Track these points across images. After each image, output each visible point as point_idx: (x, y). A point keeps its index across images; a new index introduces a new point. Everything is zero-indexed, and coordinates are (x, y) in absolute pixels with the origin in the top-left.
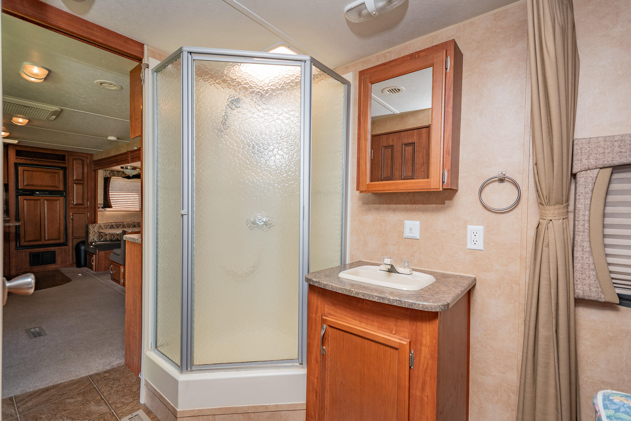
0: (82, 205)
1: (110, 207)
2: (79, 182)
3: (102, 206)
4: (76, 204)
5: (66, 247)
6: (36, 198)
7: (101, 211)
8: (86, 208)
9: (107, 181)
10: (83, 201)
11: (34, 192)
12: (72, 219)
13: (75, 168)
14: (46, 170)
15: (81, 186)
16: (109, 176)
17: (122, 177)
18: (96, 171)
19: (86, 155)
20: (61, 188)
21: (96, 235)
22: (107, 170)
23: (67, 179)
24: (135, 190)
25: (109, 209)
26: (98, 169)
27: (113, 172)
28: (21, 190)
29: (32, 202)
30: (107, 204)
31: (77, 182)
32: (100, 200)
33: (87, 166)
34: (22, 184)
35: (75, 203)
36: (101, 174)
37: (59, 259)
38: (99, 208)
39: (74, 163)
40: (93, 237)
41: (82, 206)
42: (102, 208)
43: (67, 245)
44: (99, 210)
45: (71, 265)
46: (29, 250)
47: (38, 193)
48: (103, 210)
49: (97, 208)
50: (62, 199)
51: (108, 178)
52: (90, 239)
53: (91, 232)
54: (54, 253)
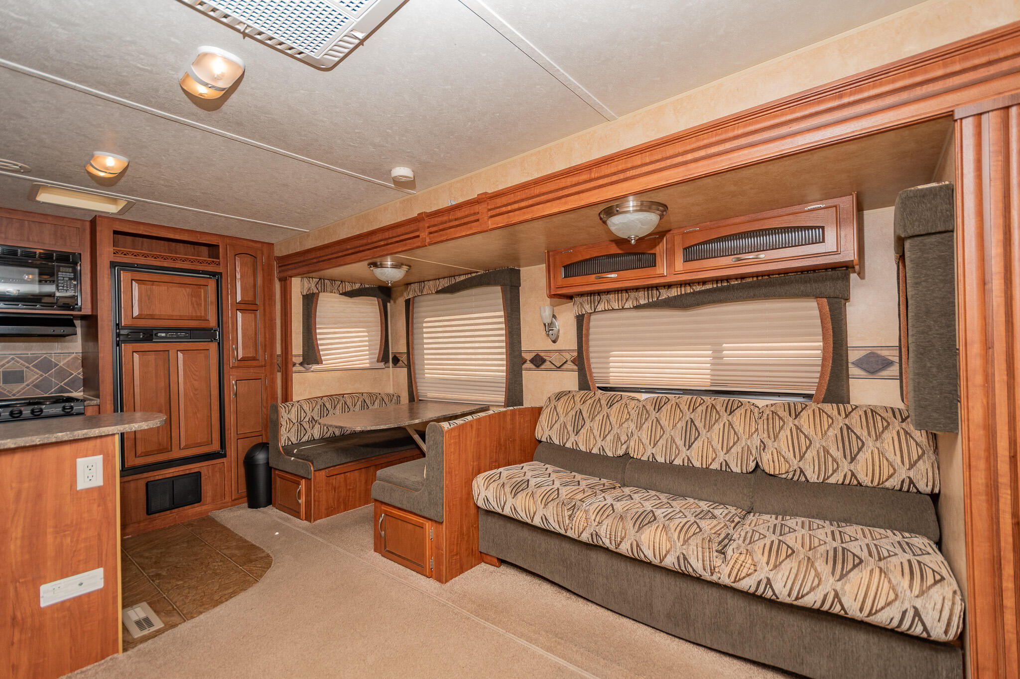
0: (254, 359)
1: (318, 361)
2: (247, 307)
3: (301, 359)
4: (243, 359)
5: (224, 460)
6: (160, 347)
7: (299, 372)
8: (262, 366)
9: (310, 301)
10: (256, 351)
11: (154, 332)
12: (236, 395)
13: (238, 276)
14: (178, 279)
15: (250, 316)
16: (315, 291)
17: (340, 294)
18: (285, 282)
19: (259, 245)
20: (213, 322)
21: (293, 430)
22: (312, 278)
23: (224, 302)
24: (361, 322)
25: (315, 367)
26: (291, 277)
27: (322, 280)
28: (125, 328)
29: (151, 357)
30: (311, 356)
31: (243, 307)
32: (297, 348)
33: (263, 270)
34: (129, 314)
35: (240, 356)
36: (298, 287)
37: (207, 490)
38: (294, 365)
39: (238, 263)
40: (287, 435)
41: (255, 363)
42: (301, 364)
43: (225, 456)
44: (294, 369)
45: (235, 502)
46: (145, 475)
47: (163, 335)
48: (301, 368)
49: (290, 365)
50: (213, 347)
51: (313, 294)
52: (283, 441)
53: (284, 423)
54: (198, 475)
